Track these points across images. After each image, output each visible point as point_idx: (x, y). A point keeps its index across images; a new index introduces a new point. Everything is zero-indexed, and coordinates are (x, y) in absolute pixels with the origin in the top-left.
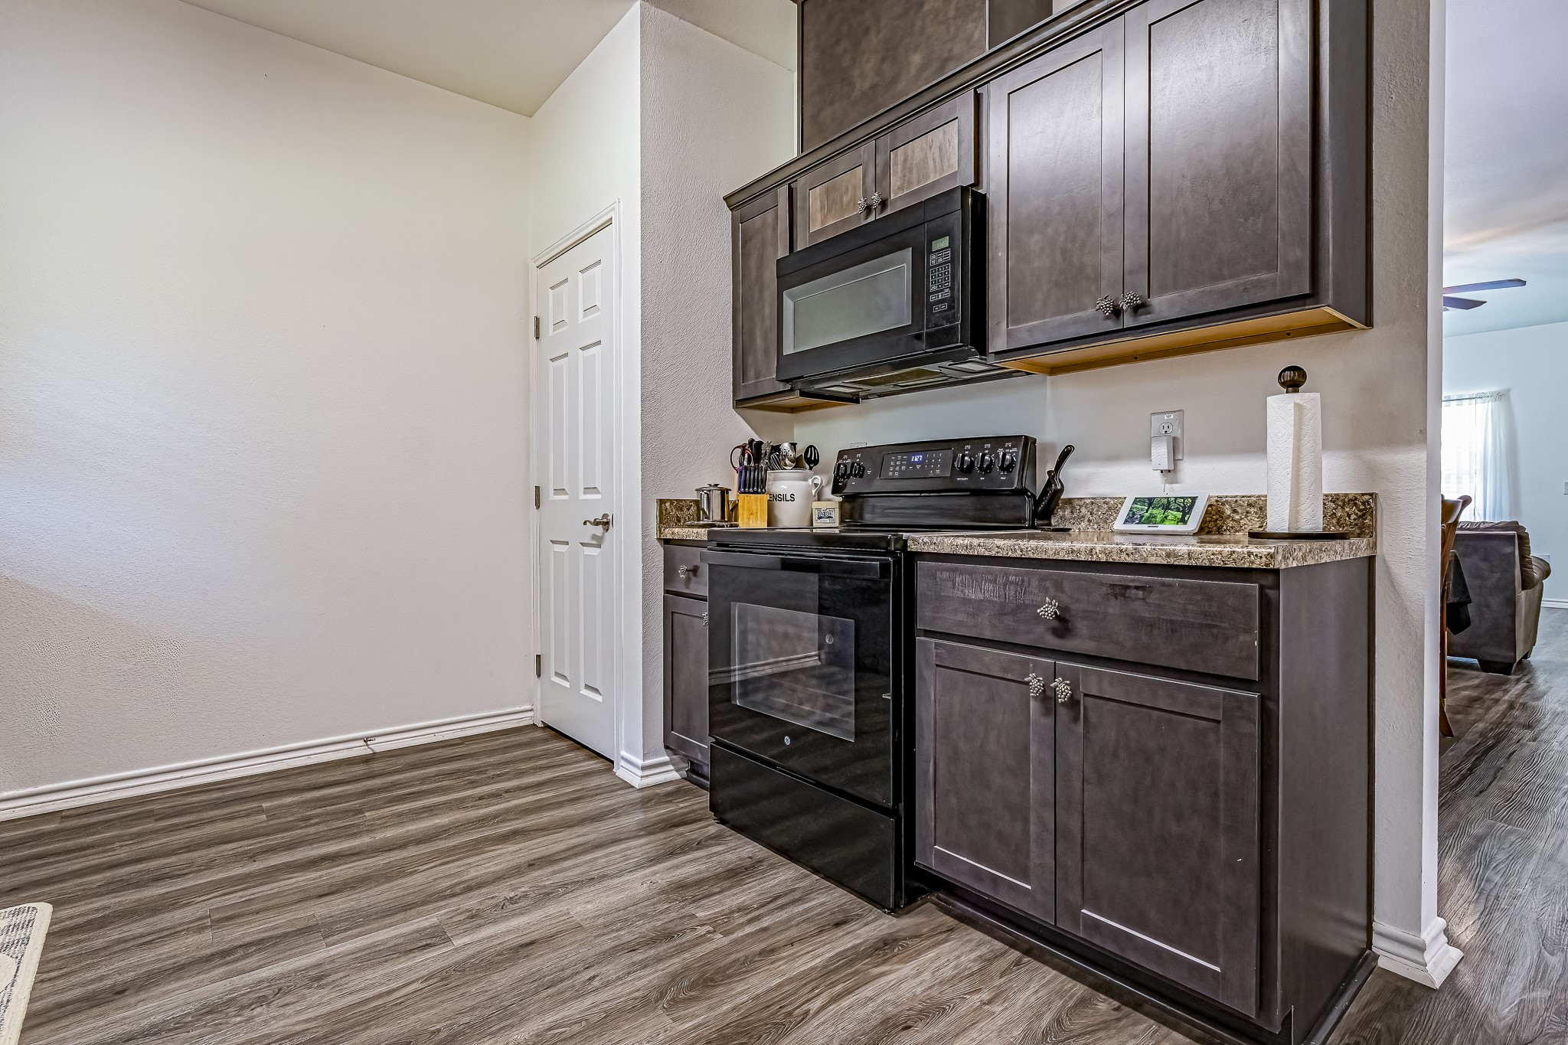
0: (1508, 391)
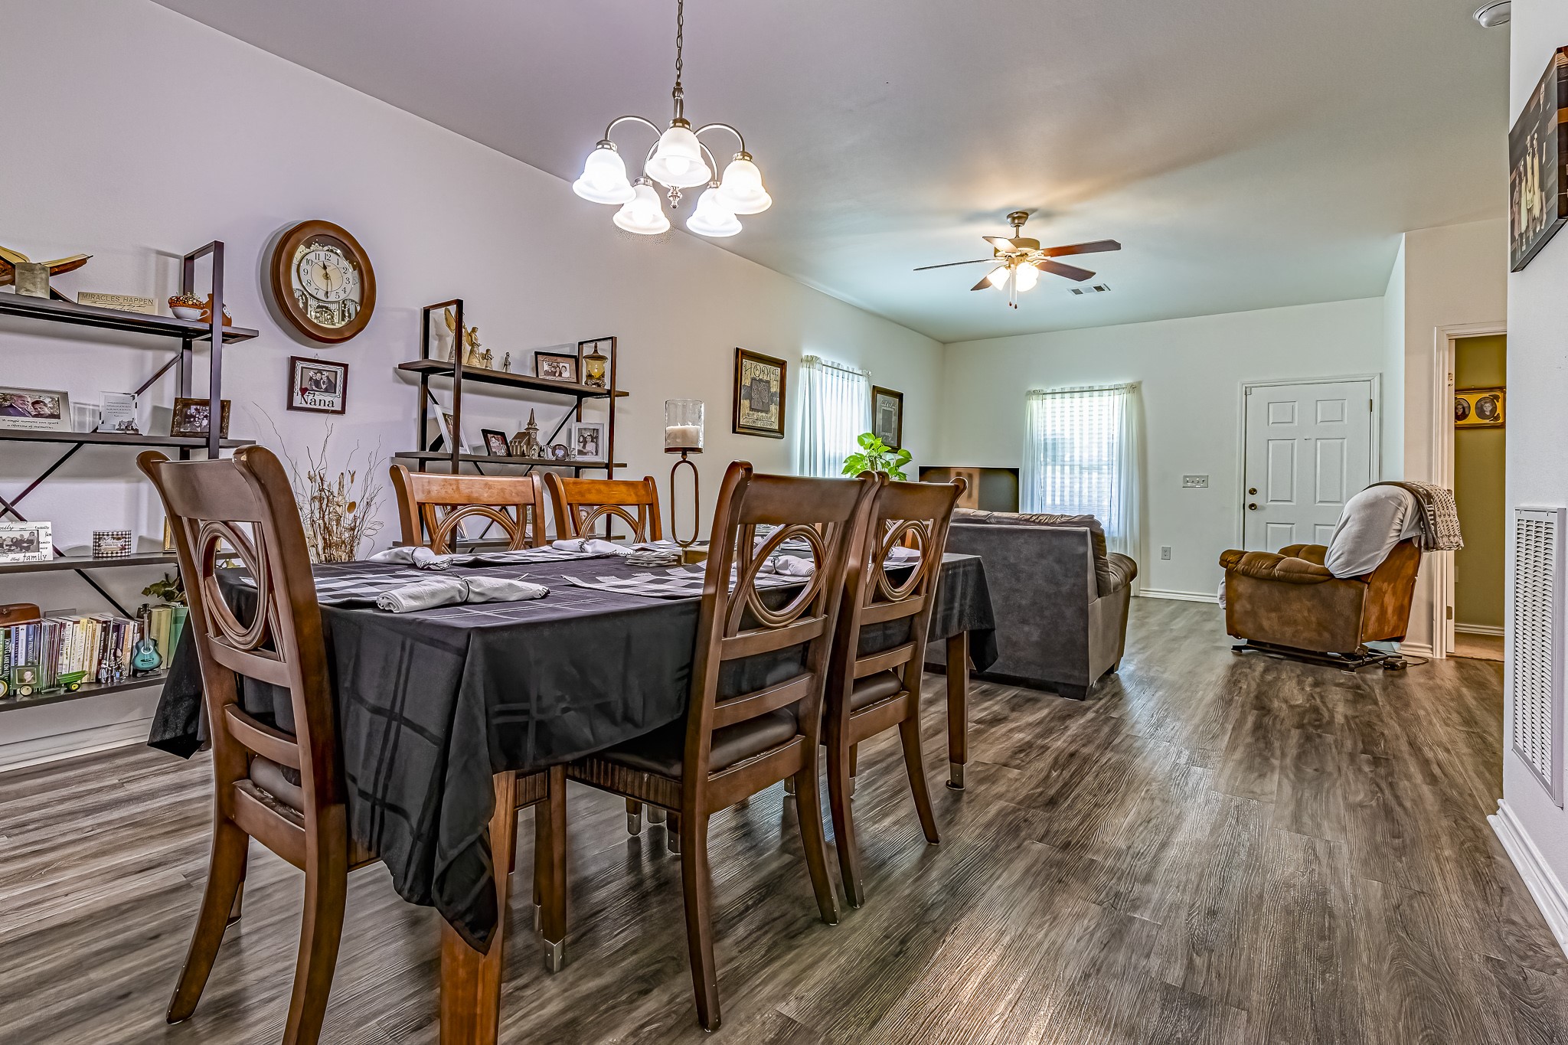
0: (1140, 383)
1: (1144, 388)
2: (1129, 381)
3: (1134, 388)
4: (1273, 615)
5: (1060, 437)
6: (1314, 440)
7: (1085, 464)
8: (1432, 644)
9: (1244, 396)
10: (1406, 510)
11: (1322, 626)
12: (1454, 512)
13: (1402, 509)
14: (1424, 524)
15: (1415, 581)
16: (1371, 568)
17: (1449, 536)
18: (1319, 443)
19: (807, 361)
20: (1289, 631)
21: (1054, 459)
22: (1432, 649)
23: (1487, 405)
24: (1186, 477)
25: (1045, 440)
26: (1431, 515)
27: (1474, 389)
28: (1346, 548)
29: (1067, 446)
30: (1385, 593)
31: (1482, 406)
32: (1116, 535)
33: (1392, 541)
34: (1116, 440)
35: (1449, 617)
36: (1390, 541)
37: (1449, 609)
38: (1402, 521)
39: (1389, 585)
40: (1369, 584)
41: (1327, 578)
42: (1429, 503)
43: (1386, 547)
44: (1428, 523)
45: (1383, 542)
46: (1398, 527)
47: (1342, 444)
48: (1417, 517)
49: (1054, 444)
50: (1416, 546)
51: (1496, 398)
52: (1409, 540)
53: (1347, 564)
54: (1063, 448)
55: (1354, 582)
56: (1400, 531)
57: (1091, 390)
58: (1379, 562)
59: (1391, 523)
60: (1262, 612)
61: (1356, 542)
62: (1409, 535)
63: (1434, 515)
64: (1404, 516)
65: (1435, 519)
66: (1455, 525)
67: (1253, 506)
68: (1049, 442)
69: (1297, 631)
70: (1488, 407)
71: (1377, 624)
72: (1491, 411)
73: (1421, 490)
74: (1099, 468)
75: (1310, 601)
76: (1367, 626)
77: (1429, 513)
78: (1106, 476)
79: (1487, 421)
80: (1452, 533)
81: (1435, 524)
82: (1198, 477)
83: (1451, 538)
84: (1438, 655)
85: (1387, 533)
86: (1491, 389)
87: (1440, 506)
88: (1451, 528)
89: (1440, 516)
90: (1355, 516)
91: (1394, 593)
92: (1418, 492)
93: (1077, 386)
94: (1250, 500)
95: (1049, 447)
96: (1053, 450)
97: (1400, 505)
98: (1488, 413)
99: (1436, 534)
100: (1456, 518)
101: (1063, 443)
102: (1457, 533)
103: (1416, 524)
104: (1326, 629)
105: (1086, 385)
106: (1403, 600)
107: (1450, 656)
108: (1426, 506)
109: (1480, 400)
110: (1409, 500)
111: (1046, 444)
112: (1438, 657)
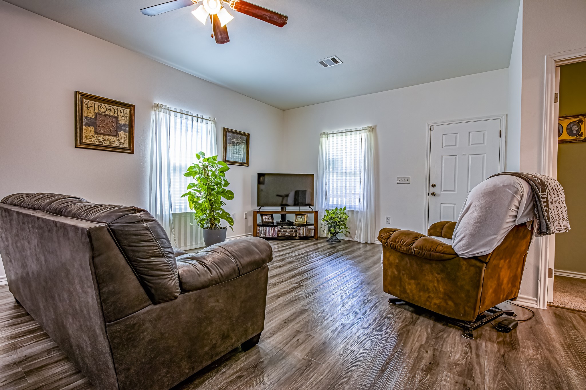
0: (376, 126)
1: (378, 129)
2: (370, 125)
3: (372, 129)
4: (413, 281)
5: (337, 157)
6: (467, 155)
7: (348, 171)
8: (537, 298)
9: (429, 131)
10: (522, 197)
11: (448, 296)
12: (563, 199)
13: (519, 197)
14: (538, 211)
15: (526, 254)
16: (487, 250)
17: (559, 221)
18: (470, 156)
19: (155, 107)
20: (424, 296)
21: (333, 169)
22: (537, 302)
23: (575, 126)
24: (398, 178)
25: (329, 159)
26: (544, 202)
27: (566, 117)
28: (468, 232)
29: (340, 162)
30: (501, 268)
31: (571, 127)
32: (362, 210)
33: (508, 225)
34: (363, 158)
35: (550, 276)
36: (506, 226)
37: (550, 270)
38: (518, 208)
39: (505, 261)
40: (486, 263)
41: (452, 256)
42: (543, 191)
43: (503, 231)
44: (542, 209)
45: (500, 227)
46: (514, 213)
47: (483, 157)
48: (532, 204)
49: (333, 161)
50: (530, 229)
51: (581, 121)
52: (524, 225)
53: (468, 246)
54: (338, 163)
55: (474, 262)
56: (516, 216)
57: (351, 131)
58: (496, 245)
59: (508, 209)
60: (405, 278)
61: (478, 227)
62: (524, 220)
63: (547, 202)
64: (520, 203)
65: (547, 206)
66: (564, 211)
67: (434, 194)
68: (331, 160)
69: (429, 297)
70: (575, 128)
71: (493, 295)
72: (577, 131)
73: (535, 179)
74: (355, 173)
75: (438, 274)
76: (485, 299)
77: (543, 201)
78: (358, 178)
79: (574, 138)
80: (561, 217)
81: (548, 211)
82: (405, 178)
83: (561, 222)
84: (542, 306)
85: (504, 218)
86: (578, 116)
87: (552, 193)
88: (560, 213)
89: (552, 203)
90: (477, 204)
91: (509, 267)
92: (534, 181)
93: (344, 129)
94: (432, 190)
95: (331, 163)
96: (332, 163)
97: (516, 193)
98: (575, 132)
99: (549, 219)
100: (565, 205)
101: (338, 161)
102: (565, 217)
103: (530, 210)
104: (450, 298)
105: (348, 129)
106: (517, 270)
107: (550, 306)
108: (540, 194)
109: (570, 124)
110: (525, 189)
111: (329, 161)
112: (541, 307)
